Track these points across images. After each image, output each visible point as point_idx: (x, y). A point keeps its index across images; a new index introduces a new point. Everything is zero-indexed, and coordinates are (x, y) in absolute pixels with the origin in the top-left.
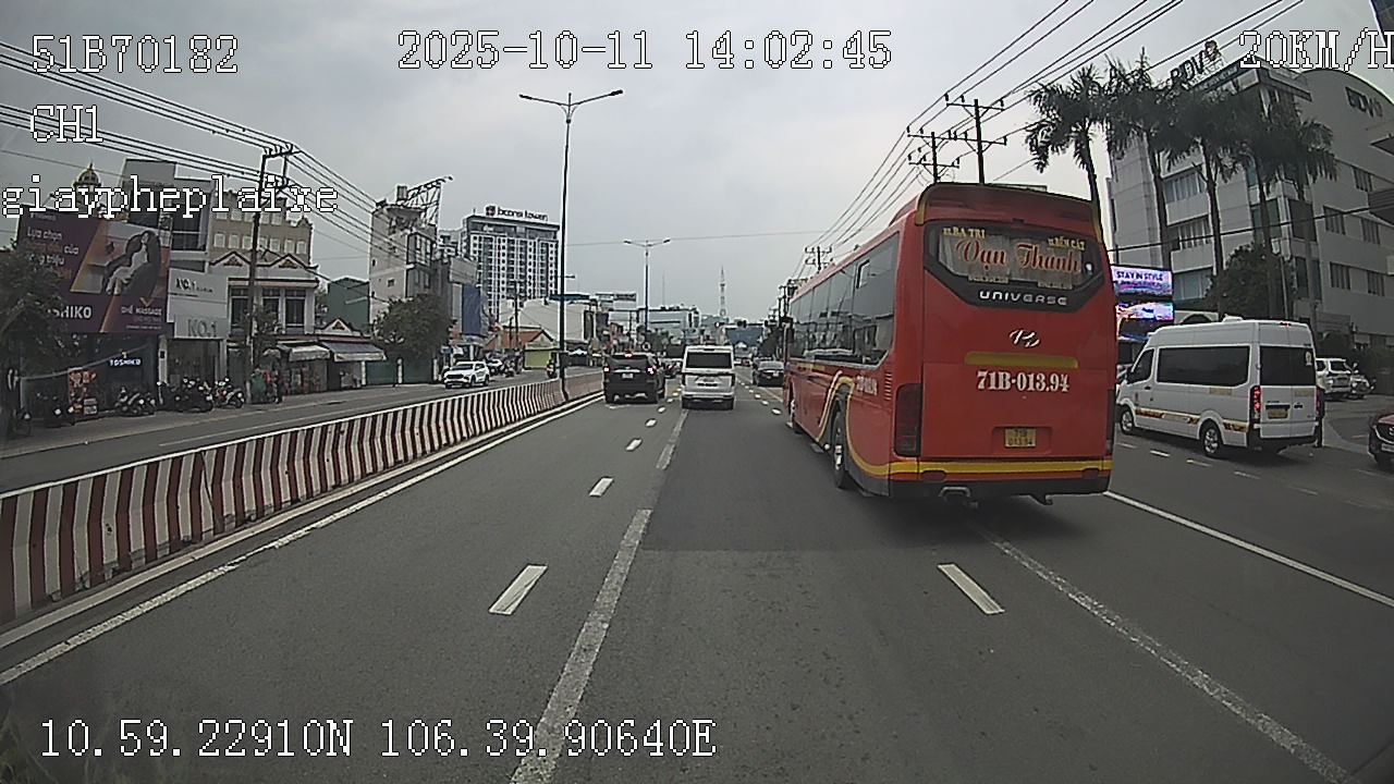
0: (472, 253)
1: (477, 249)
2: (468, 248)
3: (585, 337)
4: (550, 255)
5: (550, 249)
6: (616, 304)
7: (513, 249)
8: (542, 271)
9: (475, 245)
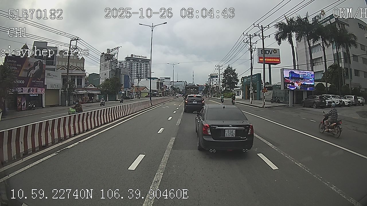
0: (127, 67)
1: (128, 66)
2: (126, 65)
3: (157, 89)
4: (148, 67)
5: (148, 66)
6: (165, 80)
7: (138, 66)
8: (146, 71)
9: (128, 65)
